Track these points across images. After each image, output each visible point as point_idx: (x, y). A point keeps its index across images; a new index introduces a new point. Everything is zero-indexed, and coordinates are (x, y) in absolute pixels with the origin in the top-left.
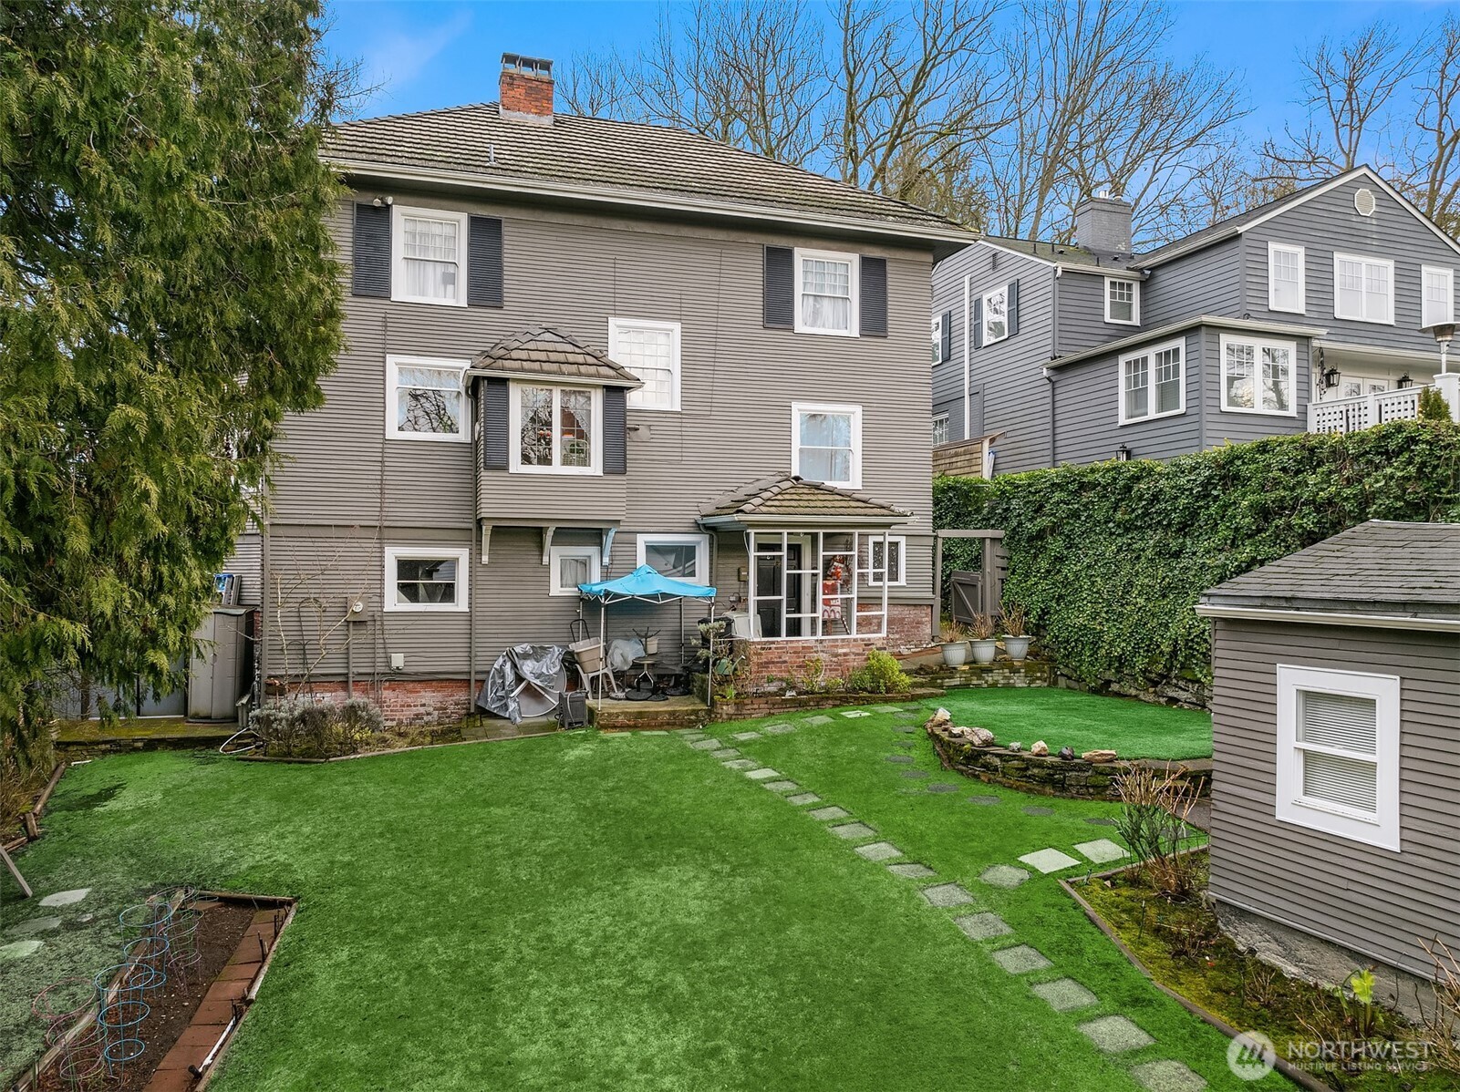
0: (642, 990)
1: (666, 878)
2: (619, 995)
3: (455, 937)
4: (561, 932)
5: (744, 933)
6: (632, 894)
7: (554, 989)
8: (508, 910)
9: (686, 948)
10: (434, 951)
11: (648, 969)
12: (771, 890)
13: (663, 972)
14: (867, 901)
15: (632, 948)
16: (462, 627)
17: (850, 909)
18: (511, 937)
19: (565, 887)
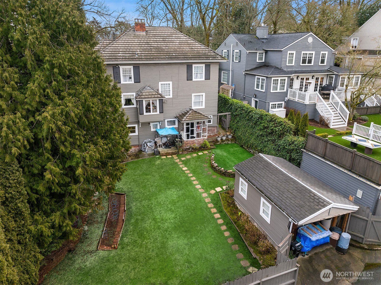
0: (169, 209)
1: (171, 191)
2: (166, 210)
3: (147, 201)
4: (159, 200)
5: (180, 201)
6: (167, 194)
7: (159, 209)
8: (152, 197)
9: (173, 203)
10: (145, 203)
11: (169, 206)
12: (184, 194)
13: (171, 207)
14: (195, 196)
15: (168, 203)
16: (137, 137)
17: (193, 197)
18: (154, 201)
19: (159, 192)
